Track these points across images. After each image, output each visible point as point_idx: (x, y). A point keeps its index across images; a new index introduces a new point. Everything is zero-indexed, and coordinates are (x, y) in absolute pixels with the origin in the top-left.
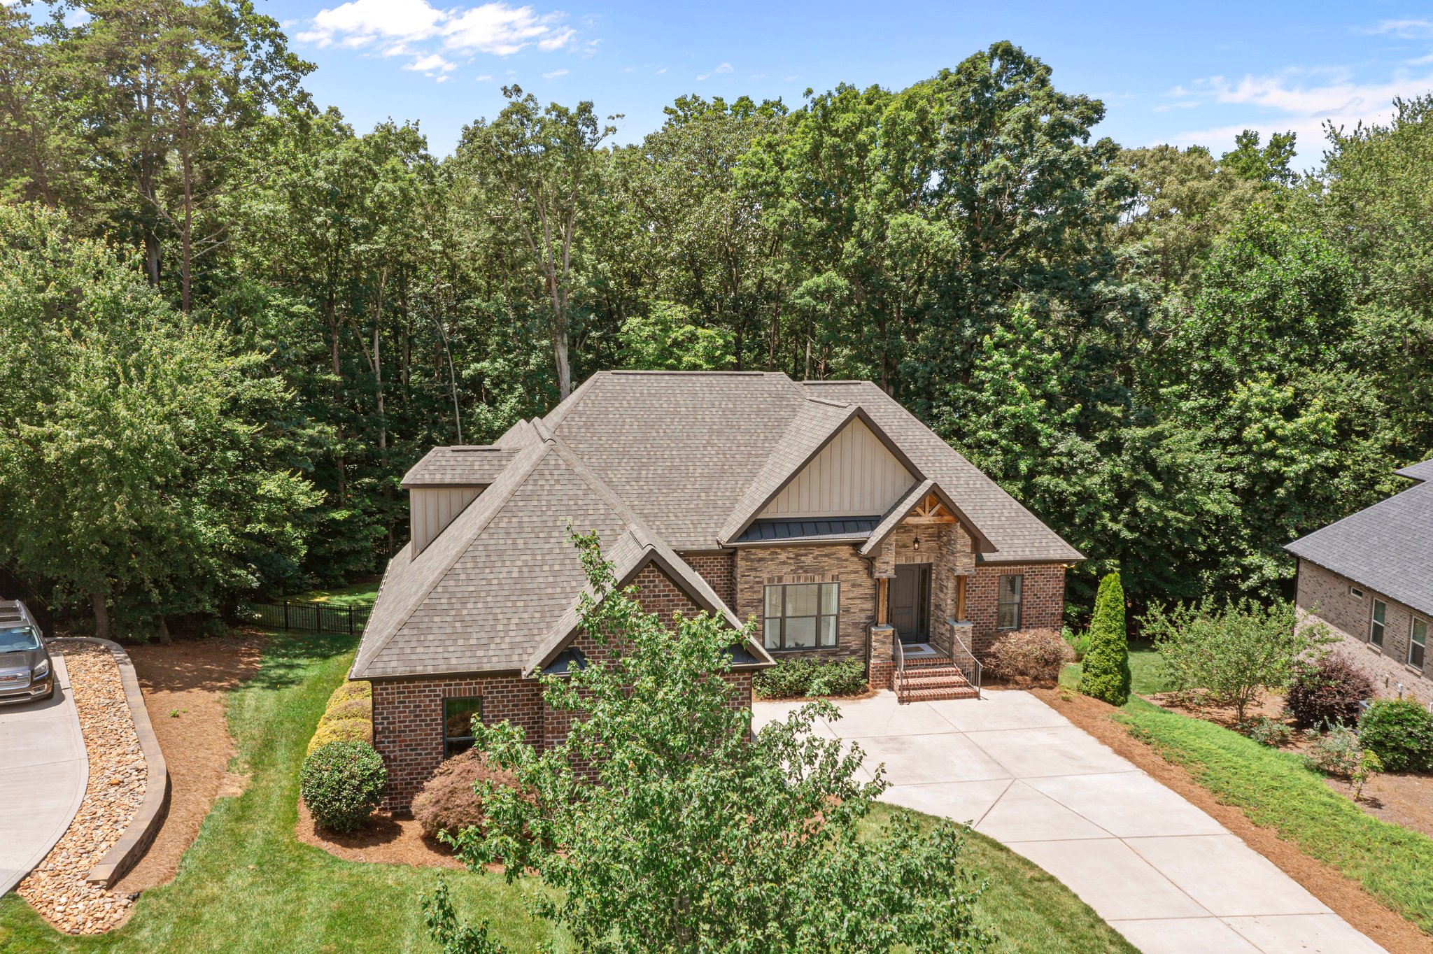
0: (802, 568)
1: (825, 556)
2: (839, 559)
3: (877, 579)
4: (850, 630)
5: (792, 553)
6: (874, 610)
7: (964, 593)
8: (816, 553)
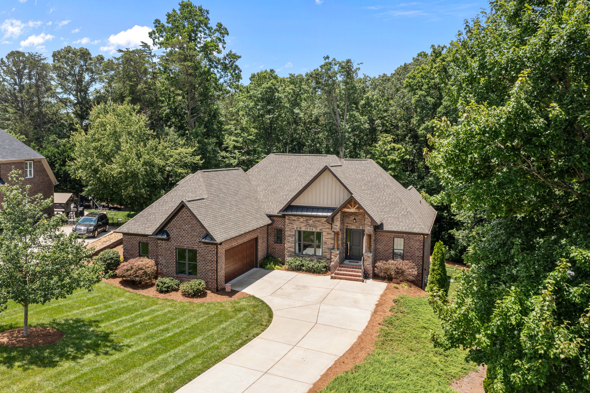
0: (308, 225)
1: (317, 221)
2: (322, 223)
3: (334, 232)
4: (327, 250)
5: (305, 219)
6: (334, 244)
7: (370, 242)
8: (314, 220)
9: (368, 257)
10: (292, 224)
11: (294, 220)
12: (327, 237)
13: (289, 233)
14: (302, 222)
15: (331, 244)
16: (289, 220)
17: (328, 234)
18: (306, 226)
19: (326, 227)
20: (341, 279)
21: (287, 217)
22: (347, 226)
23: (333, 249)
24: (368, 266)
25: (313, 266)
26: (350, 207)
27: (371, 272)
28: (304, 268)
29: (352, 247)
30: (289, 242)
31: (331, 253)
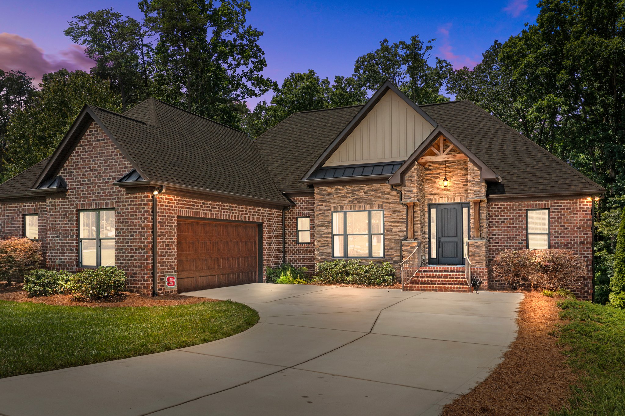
0: (356, 199)
1: (372, 191)
2: (383, 193)
3: (405, 204)
4: (393, 245)
5: (349, 188)
6: (407, 231)
7: (480, 219)
8: (366, 189)
9: (478, 247)
10: (326, 201)
11: (330, 194)
12: (392, 220)
13: (321, 219)
14: (344, 196)
15: (401, 231)
16: (321, 195)
17: (394, 212)
18: (352, 202)
19: (390, 200)
20: (423, 290)
21: (316, 190)
22: (431, 200)
23: (406, 239)
24: (478, 266)
25: (367, 272)
26: (436, 151)
27: (486, 277)
28: (349, 278)
29: (442, 240)
30: (321, 236)
31: (402, 245)
